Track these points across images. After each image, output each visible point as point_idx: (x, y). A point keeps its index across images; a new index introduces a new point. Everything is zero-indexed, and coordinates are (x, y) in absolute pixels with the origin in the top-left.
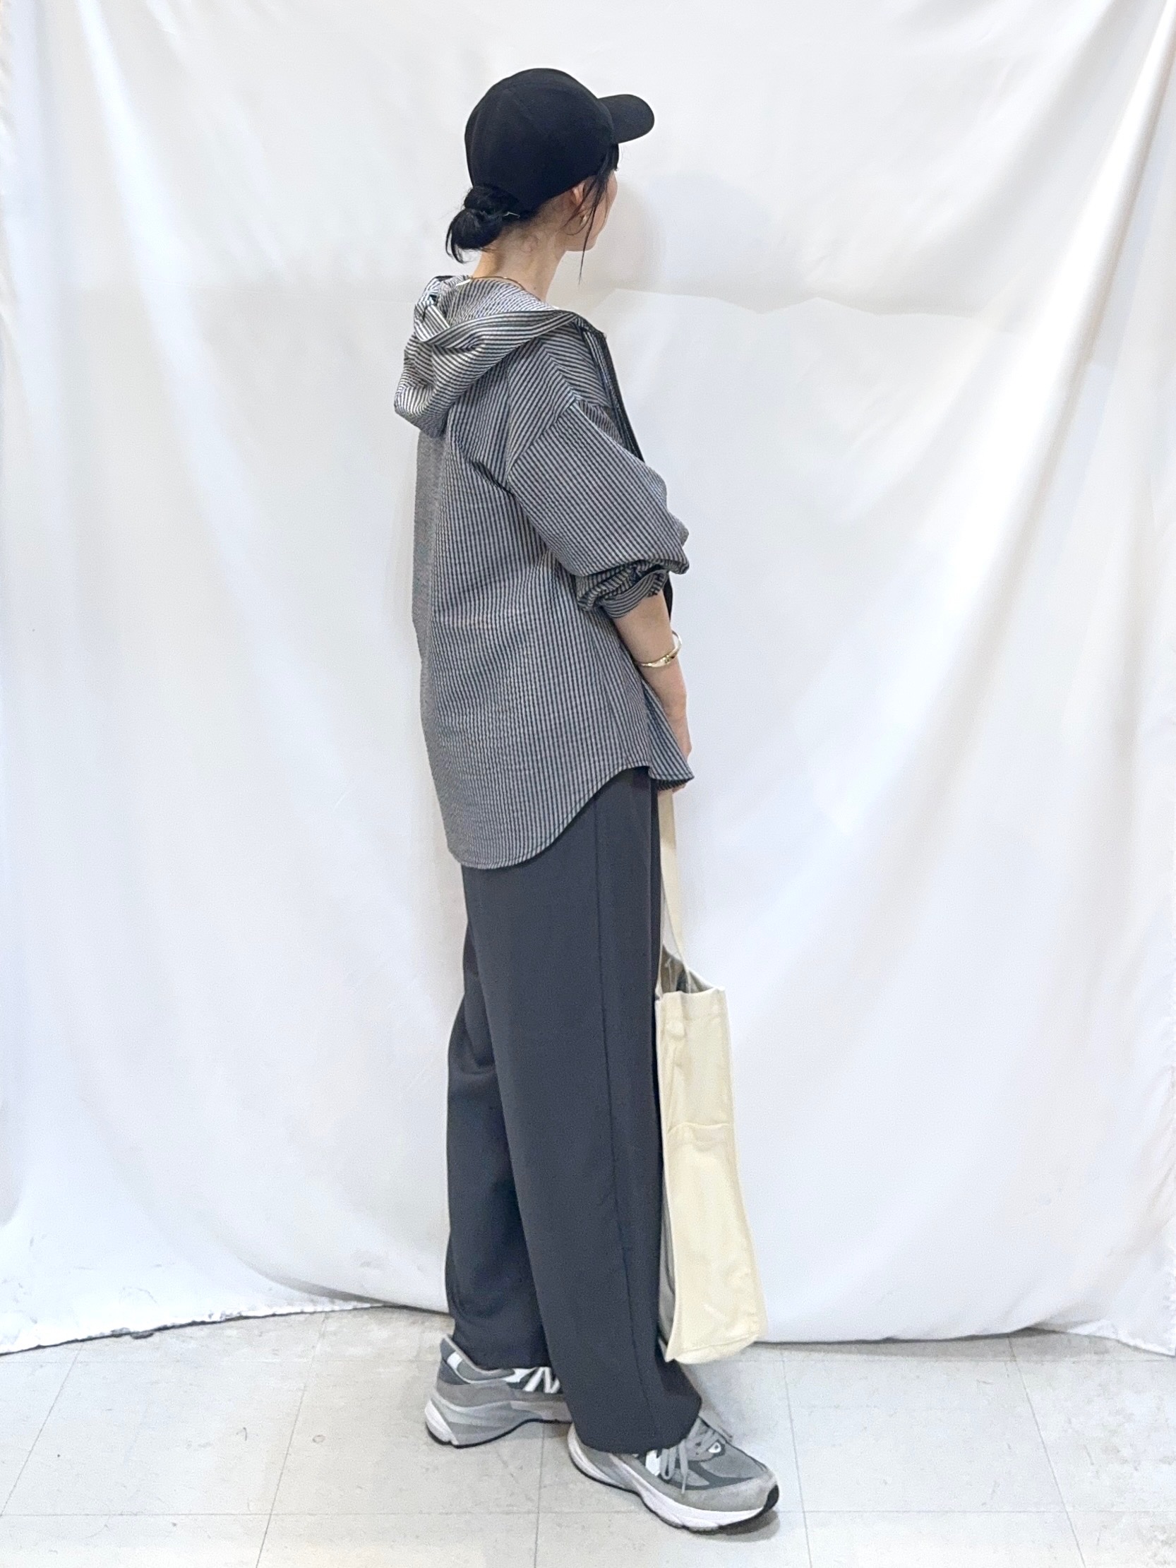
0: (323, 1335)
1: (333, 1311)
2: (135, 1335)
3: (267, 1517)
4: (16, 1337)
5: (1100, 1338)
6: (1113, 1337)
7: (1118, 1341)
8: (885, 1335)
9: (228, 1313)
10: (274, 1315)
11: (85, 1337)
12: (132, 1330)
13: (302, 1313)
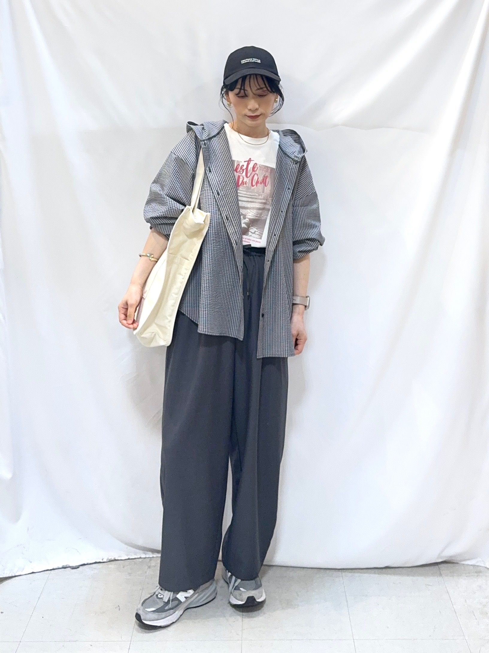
0: (149, 567)
1: (153, 557)
2: (72, 568)
3: (130, 642)
4: (23, 569)
5: (478, 566)
6: (483, 565)
7: (486, 568)
8: (386, 565)
9: (110, 558)
10: (129, 559)
11: (51, 568)
12: (71, 565)
13: (140, 558)
